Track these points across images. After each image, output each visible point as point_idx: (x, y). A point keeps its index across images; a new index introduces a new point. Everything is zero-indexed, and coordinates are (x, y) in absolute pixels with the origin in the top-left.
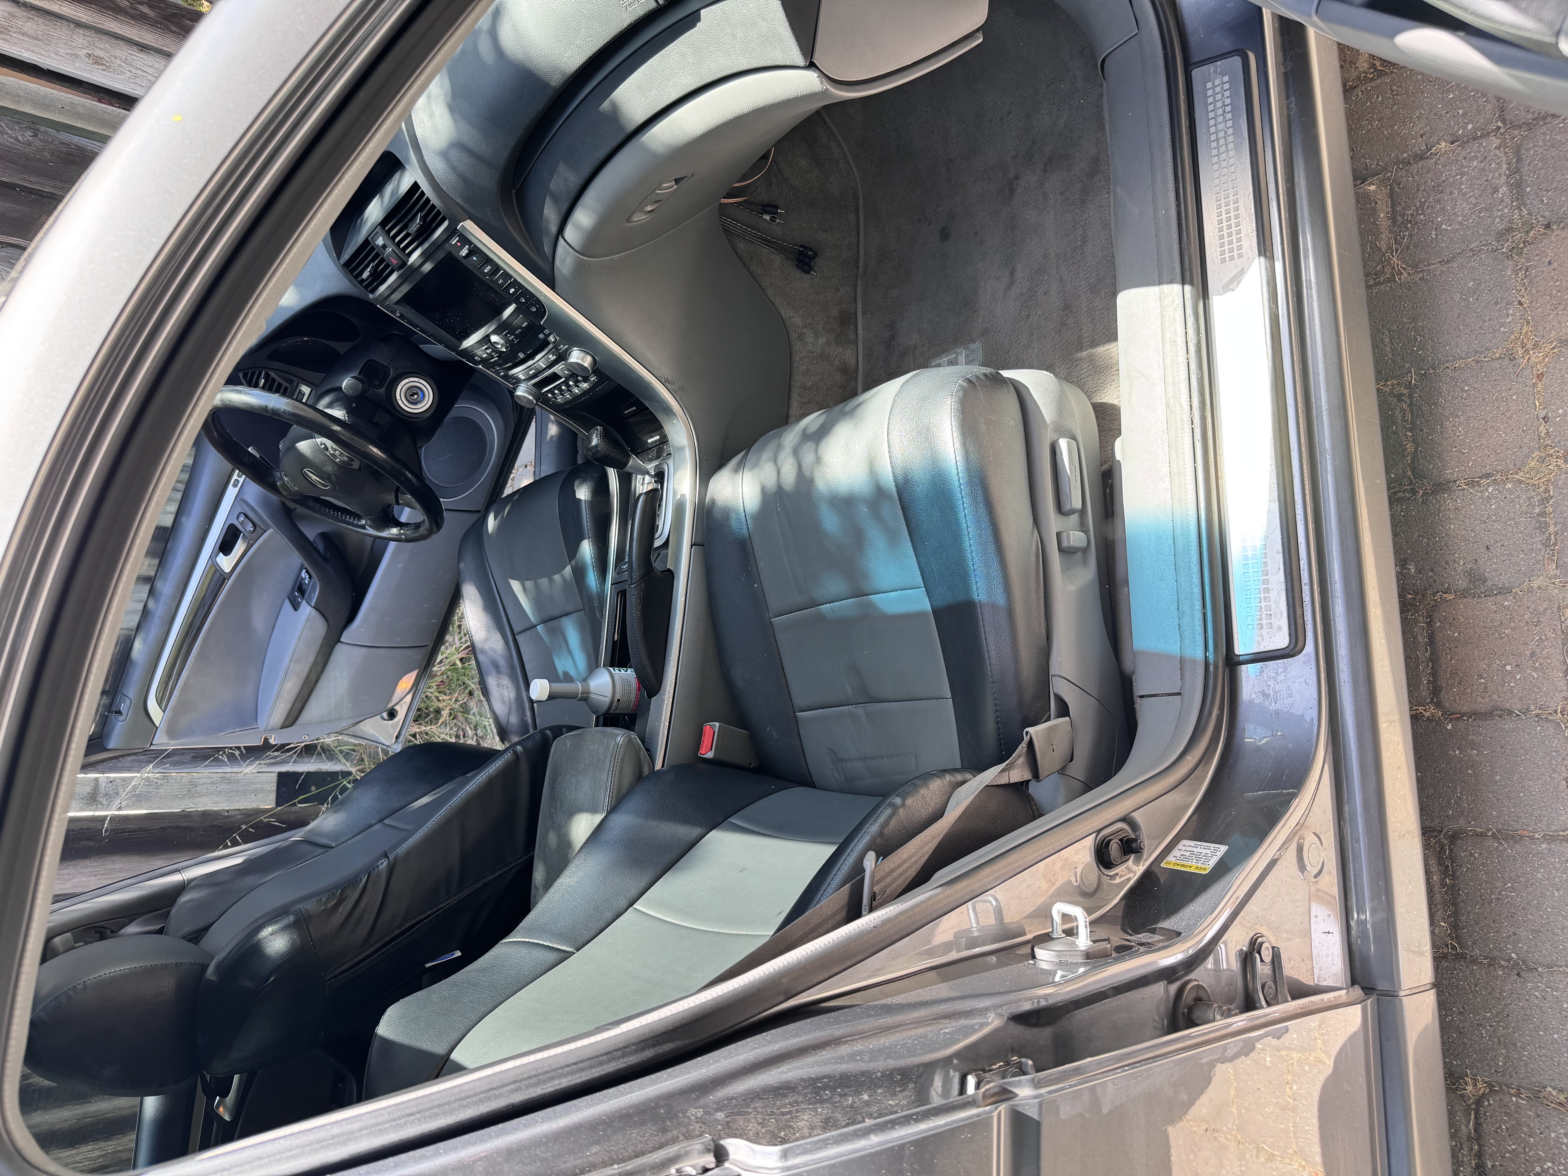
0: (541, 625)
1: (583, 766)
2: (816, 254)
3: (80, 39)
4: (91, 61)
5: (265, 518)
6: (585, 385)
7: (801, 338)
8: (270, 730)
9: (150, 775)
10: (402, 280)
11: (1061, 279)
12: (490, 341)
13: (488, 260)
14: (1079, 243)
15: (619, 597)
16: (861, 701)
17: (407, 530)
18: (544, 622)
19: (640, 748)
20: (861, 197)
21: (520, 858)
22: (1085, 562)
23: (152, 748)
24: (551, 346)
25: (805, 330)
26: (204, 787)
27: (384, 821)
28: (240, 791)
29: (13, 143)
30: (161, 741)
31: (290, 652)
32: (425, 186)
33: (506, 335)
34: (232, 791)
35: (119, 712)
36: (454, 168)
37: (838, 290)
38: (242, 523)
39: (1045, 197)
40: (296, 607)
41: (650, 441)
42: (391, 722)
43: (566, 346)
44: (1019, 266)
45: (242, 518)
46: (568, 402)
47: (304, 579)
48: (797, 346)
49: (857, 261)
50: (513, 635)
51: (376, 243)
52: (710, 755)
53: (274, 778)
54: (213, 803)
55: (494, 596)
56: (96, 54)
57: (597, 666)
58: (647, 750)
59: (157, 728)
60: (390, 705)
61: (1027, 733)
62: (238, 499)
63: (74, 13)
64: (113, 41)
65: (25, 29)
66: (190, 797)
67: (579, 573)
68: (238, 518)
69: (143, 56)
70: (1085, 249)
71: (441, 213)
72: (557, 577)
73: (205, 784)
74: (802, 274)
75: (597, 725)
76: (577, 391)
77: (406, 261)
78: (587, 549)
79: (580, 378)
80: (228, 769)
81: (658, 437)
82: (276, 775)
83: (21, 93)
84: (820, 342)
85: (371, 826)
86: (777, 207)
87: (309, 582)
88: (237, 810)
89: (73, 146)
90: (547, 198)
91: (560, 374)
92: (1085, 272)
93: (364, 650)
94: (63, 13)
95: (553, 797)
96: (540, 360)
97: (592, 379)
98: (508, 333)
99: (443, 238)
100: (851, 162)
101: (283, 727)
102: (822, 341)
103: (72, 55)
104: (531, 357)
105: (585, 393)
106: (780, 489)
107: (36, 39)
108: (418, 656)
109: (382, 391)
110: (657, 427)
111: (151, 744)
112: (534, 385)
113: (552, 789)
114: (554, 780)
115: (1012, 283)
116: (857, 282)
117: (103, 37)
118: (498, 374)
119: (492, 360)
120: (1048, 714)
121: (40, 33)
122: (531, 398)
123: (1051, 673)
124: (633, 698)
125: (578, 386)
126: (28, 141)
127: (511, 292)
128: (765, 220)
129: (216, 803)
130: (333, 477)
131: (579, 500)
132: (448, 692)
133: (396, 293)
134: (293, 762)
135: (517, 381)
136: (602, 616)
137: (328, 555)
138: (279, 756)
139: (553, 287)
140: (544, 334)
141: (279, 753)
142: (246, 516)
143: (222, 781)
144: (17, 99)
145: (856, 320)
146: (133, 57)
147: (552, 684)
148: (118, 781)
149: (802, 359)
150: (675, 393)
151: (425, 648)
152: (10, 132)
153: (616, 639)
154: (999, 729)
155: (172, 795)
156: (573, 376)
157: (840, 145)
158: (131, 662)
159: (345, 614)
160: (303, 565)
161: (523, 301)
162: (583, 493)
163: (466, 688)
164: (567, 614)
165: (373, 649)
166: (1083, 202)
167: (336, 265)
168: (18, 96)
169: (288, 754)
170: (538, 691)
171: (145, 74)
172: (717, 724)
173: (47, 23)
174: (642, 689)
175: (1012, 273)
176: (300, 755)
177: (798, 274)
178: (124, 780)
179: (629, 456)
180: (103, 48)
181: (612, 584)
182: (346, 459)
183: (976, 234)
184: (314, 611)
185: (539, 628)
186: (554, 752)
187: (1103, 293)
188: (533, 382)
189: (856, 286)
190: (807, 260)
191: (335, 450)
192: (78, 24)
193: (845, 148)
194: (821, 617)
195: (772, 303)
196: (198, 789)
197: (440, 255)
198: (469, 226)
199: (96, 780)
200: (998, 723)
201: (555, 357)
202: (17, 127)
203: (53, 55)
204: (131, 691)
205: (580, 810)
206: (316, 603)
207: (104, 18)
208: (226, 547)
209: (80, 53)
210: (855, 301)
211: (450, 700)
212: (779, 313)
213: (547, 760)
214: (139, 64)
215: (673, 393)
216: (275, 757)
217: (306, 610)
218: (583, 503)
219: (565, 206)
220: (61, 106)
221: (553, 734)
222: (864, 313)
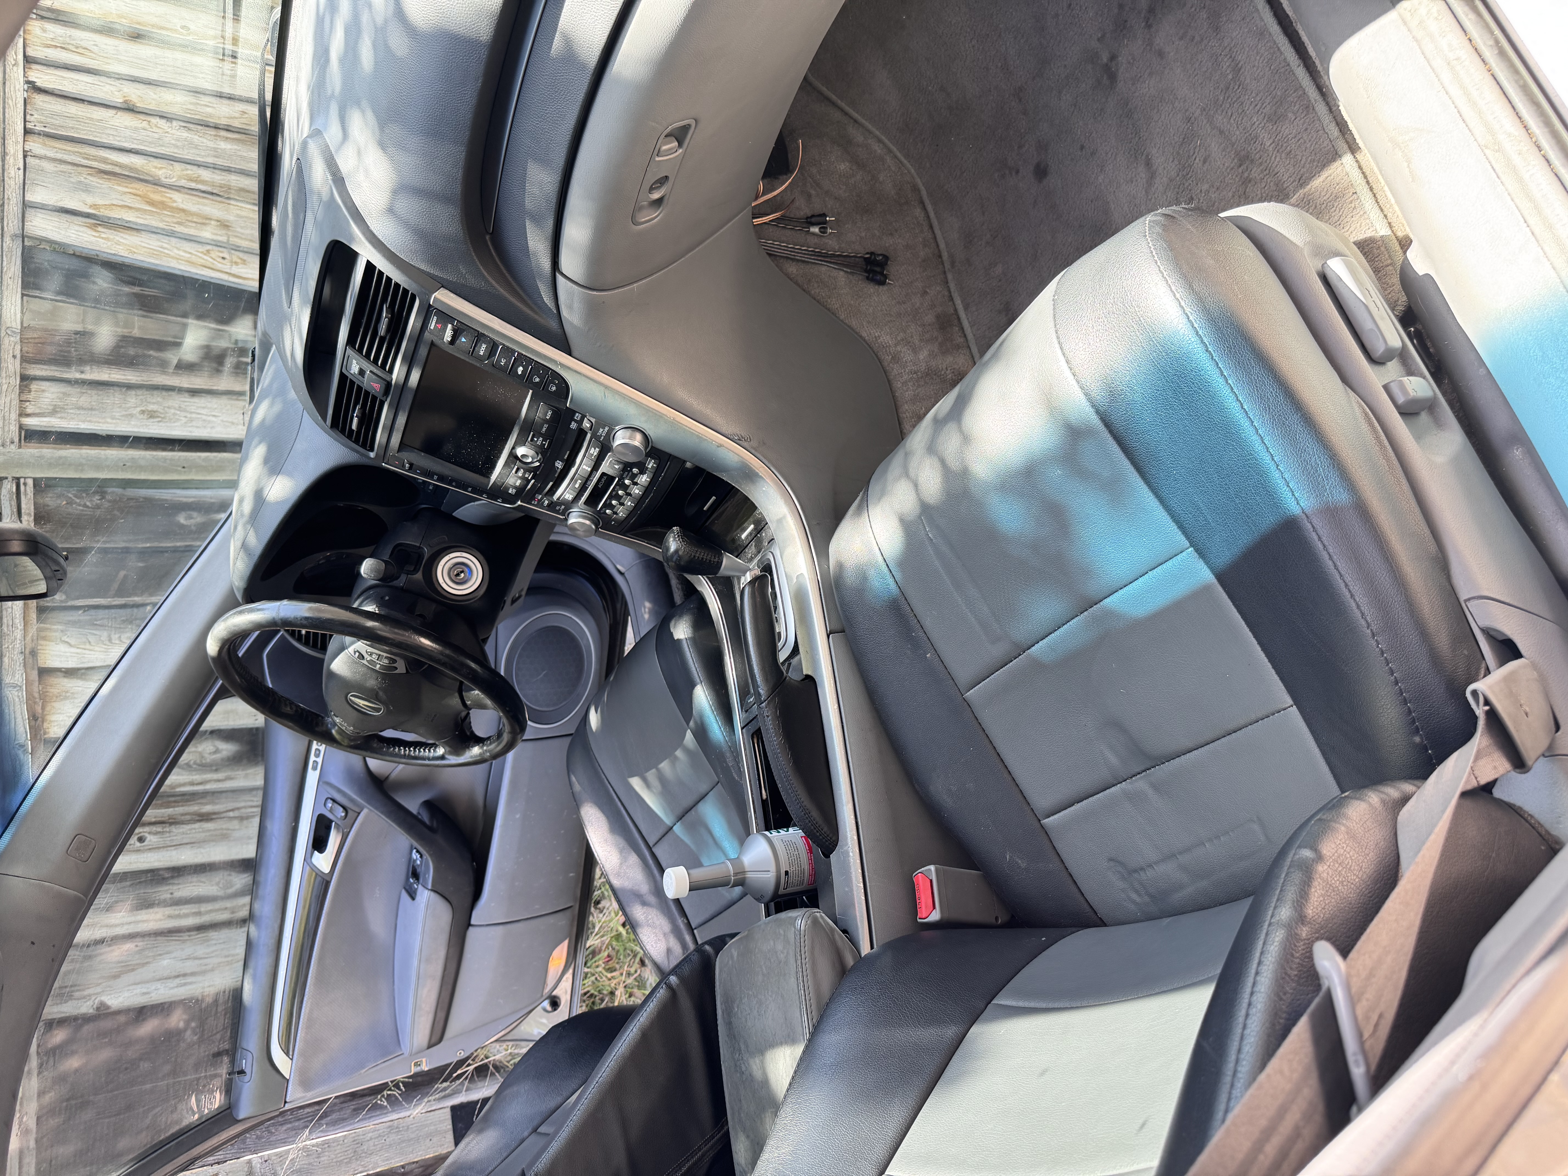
0: (678, 824)
1: (760, 977)
2: (886, 258)
3: (133, 399)
4: (145, 416)
5: (355, 797)
6: (644, 479)
7: (896, 359)
8: (417, 1053)
9: (308, 1143)
10: (396, 410)
11: (1221, 132)
12: (516, 457)
13: (479, 337)
14: (1230, 77)
15: (755, 741)
16: (1138, 770)
17: (491, 744)
18: (680, 818)
19: (832, 930)
20: (922, 188)
21: (712, 1137)
22: (1438, 423)
23: (288, 1107)
24: (589, 436)
25: (899, 348)
26: (371, 1143)
27: (539, 1130)
28: (412, 1139)
29: (83, 510)
30: (296, 1096)
31: (417, 951)
32: (382, 264)
33: (532, 440)
34: (403, 1141)
35: (242, 1072)
36: (406, 224)
37: (926, 293)
38: (331, 810)
39: (1161, 54)
40: (412, 895)
41: (743, 536)
42: (556, 1012)
43: (607, 429)
44: (1154, 151)
45: (329, 805)
46: (631, 513)
47: (415, 861)
48: (895, 370)
49: (940, 256)
50: (650, 848)
51: (352, 372)
52: (935, 916)
53: (447, 1115)
54: (384, 1161)
55: (616, 806)
56: (150, 409)
57: (748, 833)
58: (845, 931)
59: (288, 1080)
60: (547, 990)
61: (1475, 693)
62: (321, 783)
63: (123, 377)
64: (164, 393)
65: (80, 403)
66: (356, 1159)
67: (701, 734)
68: (325, 805)
69: (196, 400)
70: (1242, 79)
71: (408, 291)
72: (679, 753)
73: (371, 1139)
74: (877, 287)
75: (768, 914)
76: (637, 491)
77: (388, 379)
78: (702, 696)
79: (635, 470)
80: (395, 1116)
81: (752, 526)
82: (449, 1110)
83: (84, 461)
84: (921, 357)
85: (523, 1141)
86: (825, 215)
87: (421, 862)
88: (414, 1163)
89: (141, 500)
90: (527, 224)
91: (610, 472)
92: (1253, 105)
93: (501, 927)
94: (113, 380)
95: (733, 1036)
96: (583, 463)
97: (650, 466)
98: (533, 436)
99: (419, 325)
100: (899, 154)
101: (430, 1046)
102: (923, 355)
103: (126, 416)
104: (569, 464)
105: (647, 490)
106: (926, 509)
107: (92, 409)
108: (563, 922)
109: (419, 576)
110: (747, 508)
111: (285, 1102)
112: (586, 503)
113: (729, 1024)
114: (729, 1012)
115: (1152, 175)
116: (946, 278)
117: (155, 392)
118: (542, 506)
119: (529, 487)
120: (1483, 665)
121: (94, 403)
122: (588, 522)
123: (1463, 597)
124: (806, 866)
125: (636, 484)
126: (97, 504)
127: (520, 373)
128: (814, 234)
129: (387, 1160)
130: (381, 693)
131: (679, 641)
132: (618, 966)
133: (394, 433)
134: (466, 1091)
135: (566, 507)
136: (741, 773)
137: (435, 824)
138: (449, 1087)
139: (570, 353)
140: (576, 421)
141: (448, 1083)
142: (334, 801)
143: (390, 1132)
144: (80, 468)
145: (959, 319)
146: (186, 404)
147: (692, 871)
148: (274, 1158)
149: (905, 383)
150: (756, 451)
151: (569, 910)
152: (78, 501)
153: (764, 797)
154: (1410, 712)
155: (336, 1162)
156: (627, 467)
157: (880, 141)
158: (245, 1008)
159: (469, 890)
160: (412, 846)
161: (537, 380)
162: (682, 631)
163: (635, 956)
164: (703, 797)
165: (509, 926)
166: (1217, 29)
167: (322, 428)
168: (81, 465)
169: (458, 1082)
170: (674, 884)
171: (199, 416)
172: (932, 868)
173: (101, 393)
174: (814, 846)
175: (1148, 164)
176: (472, 1080)
177: (871, 288)
178: (279, 1155)
179: (720, 556)
180: (155, 402)
181: (742, 729)
182: (386, 661)
183: (1082, 148)
184: (432, 894)
185: (677, 829)
186: (720, 971)
187: (1290, 115)
188: (584, 499)
189: (947, 283)
190: (878, 269)
191: (371, 654)
192: (129, 387)
193: (886, 141)
194: (1037, 666)
195: (849, 327)
196: (365, 1147)
197: (423, 351)
198: (444, 297)
199: (249, 1162)
200: (1405, 701)
201: (597, 450)
202: (84, 495)
203: (109, 420)
204: (251, 1042)
205: (773, 1044)
206: (433, 885)
207: (153, 375)
208: (319, 843)
209: (134, 412)
210: (951, 299)
211: (622, 974)
212: (861, 336)
213: (714, 987)
214: (193, 409)
215: (753, 451)
216: (445, 1089)
217: (424, 895)
218: (684, 642)
219: (550, 223)
220: (122, 464)
221: (714, 949)
222: (966, 307)
